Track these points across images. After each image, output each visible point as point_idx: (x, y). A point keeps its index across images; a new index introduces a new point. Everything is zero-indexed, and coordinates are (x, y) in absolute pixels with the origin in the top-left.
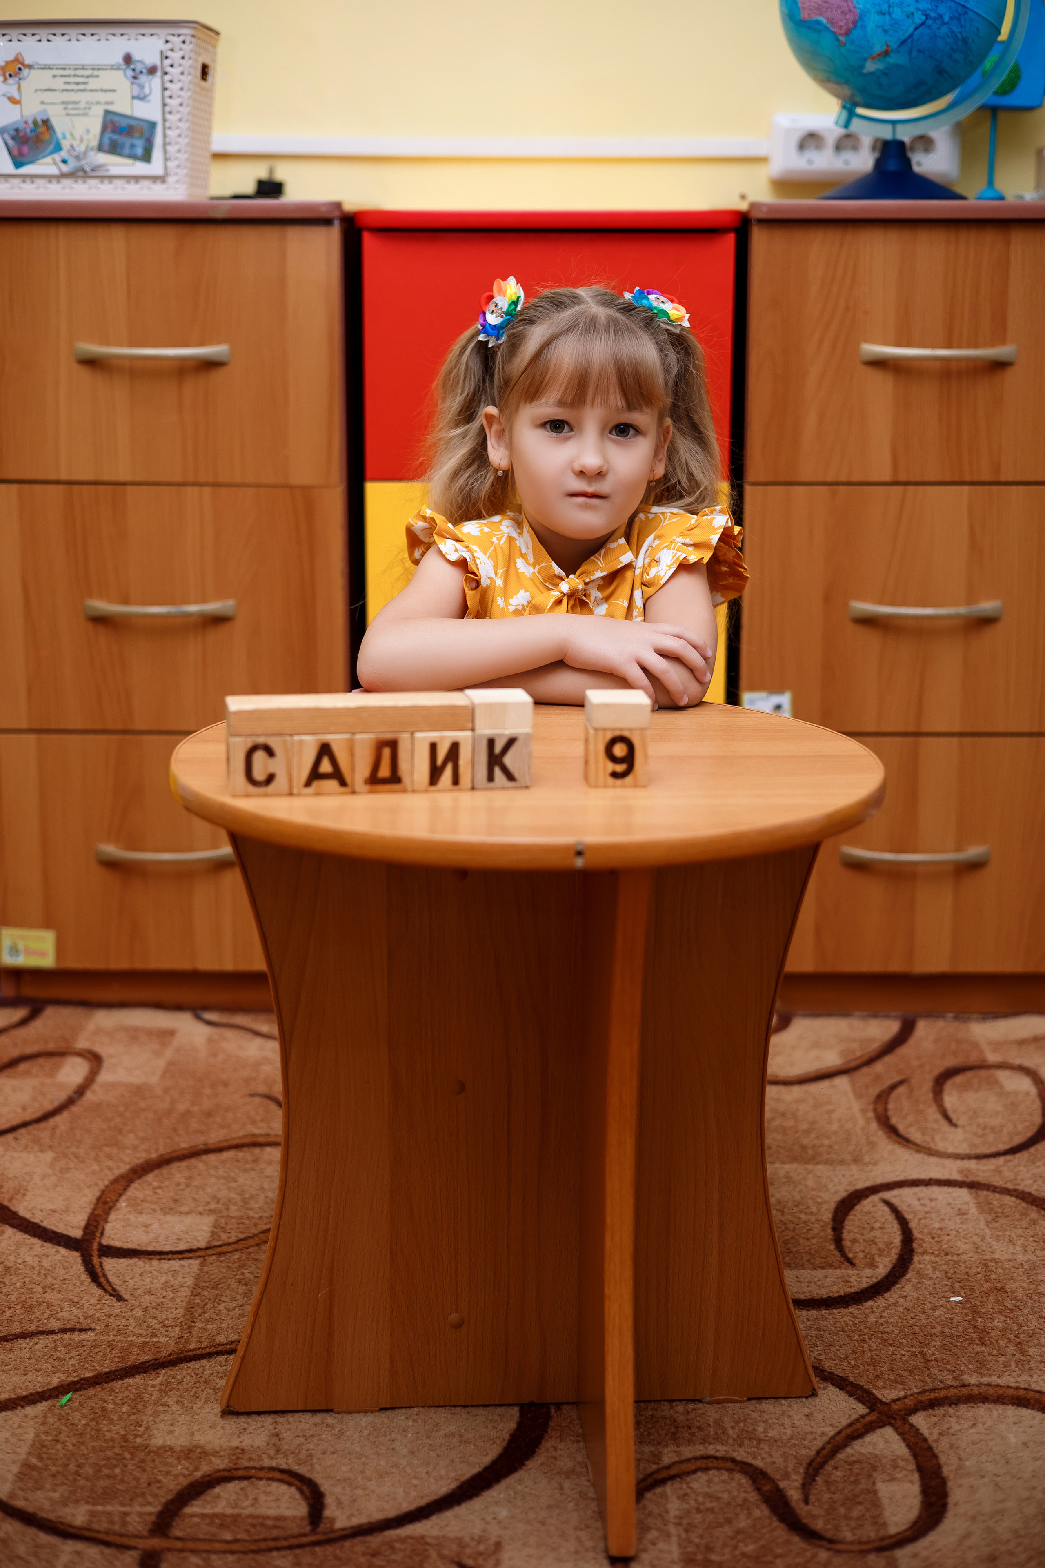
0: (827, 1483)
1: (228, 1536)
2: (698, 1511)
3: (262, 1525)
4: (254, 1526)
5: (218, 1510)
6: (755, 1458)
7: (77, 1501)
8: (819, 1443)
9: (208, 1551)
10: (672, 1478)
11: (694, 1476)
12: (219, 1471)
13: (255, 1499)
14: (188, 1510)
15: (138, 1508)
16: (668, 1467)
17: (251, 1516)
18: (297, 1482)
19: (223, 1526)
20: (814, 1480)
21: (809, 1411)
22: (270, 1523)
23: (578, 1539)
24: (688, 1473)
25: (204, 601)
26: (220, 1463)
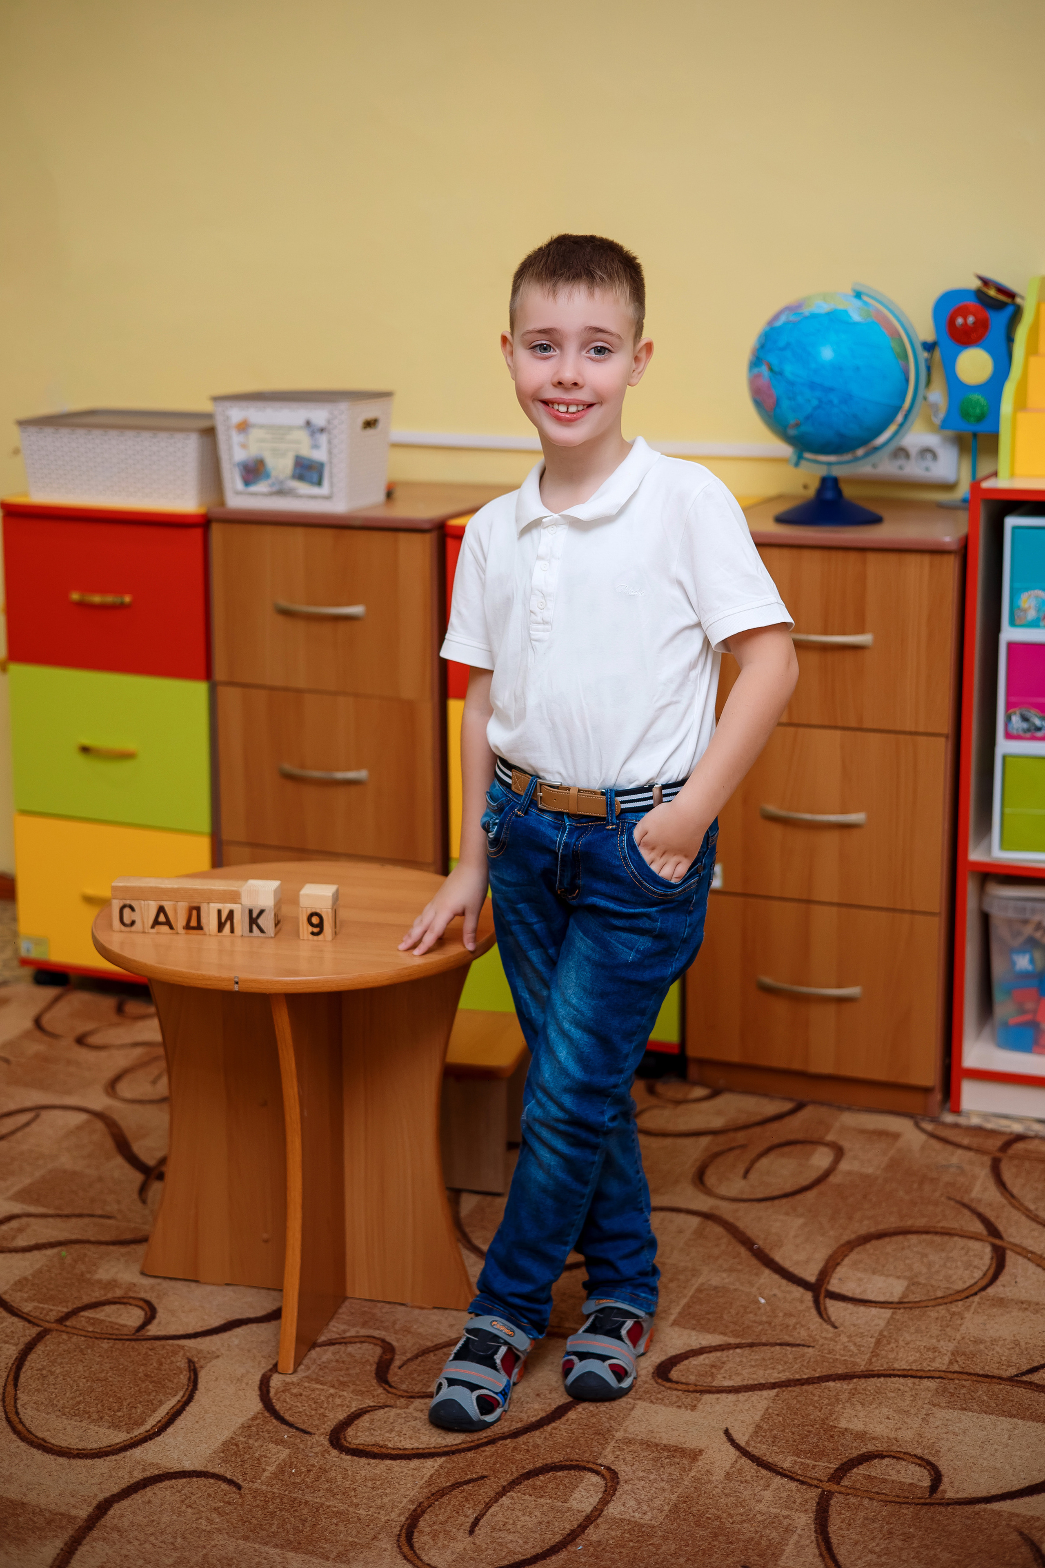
0: (423, 1361)
1: (90, 1329)
2: (337, 1361)
3: (111, 1327)
4: (107, 1327)
5: (97, 1316)
6: (398, 1341)
7: (34, 1300)
8: (441, 1341)
9: (74, 1334)
10: (340, 1343)
11: (353, 1345)
12: (114, 1298)
13: (121, 1315)
14: (83, 1314)
15: (60, 1308)
16: (344, 1338)
17: (110, 1322)
18: (147, 1309)
19: (93, 1324)
20: (417, 1358)
21: (454, 1322)
22: (117, 1327)
23: (260, 1363)
24: (351, 1343)
25: (349, 769)
26: (119, 1293)
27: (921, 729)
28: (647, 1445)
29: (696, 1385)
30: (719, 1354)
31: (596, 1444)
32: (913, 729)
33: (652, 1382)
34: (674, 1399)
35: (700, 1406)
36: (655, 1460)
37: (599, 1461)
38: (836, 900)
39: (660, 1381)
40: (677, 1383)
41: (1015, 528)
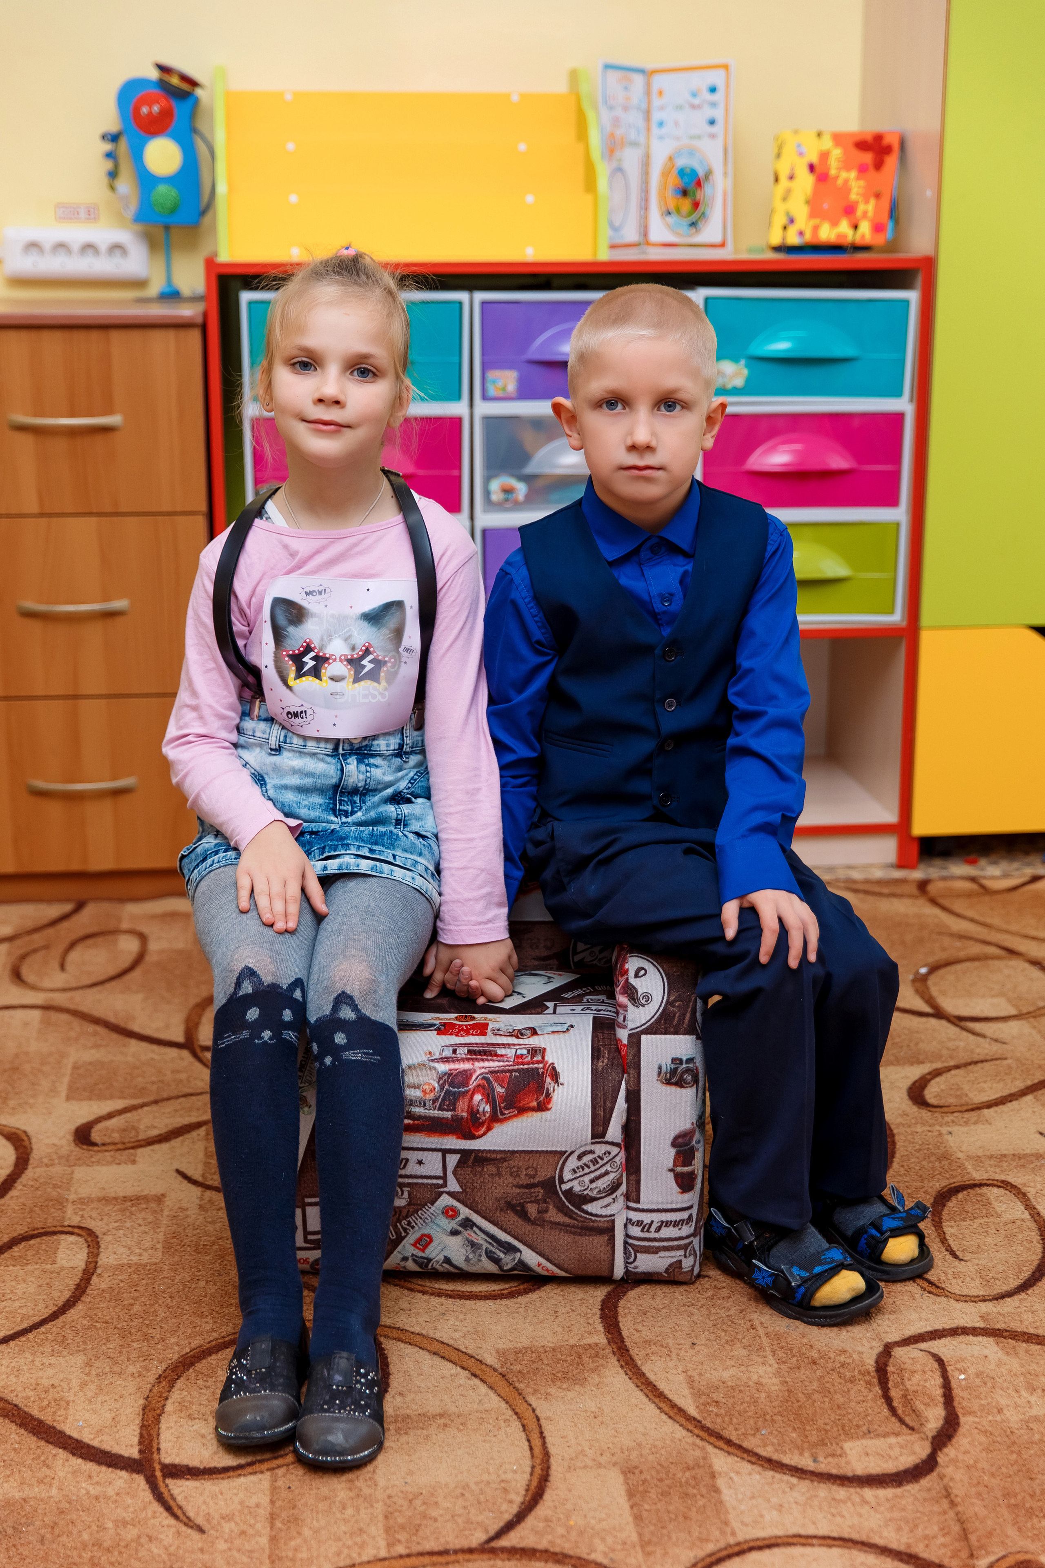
27: (179, 509)
28: (105, 1200)
29: (124, 1143)
30: (129, 1115)
31: (53, 1210)
32: (170, 509)
33: (78, 1149)
34: (109, 1159)
35: (137, 1159)
36: (123, 1211)
37: (66, 1224)
38: (104, 692)
39: (85, 1147)
40: (104, 1145)
41: (250, 303)
